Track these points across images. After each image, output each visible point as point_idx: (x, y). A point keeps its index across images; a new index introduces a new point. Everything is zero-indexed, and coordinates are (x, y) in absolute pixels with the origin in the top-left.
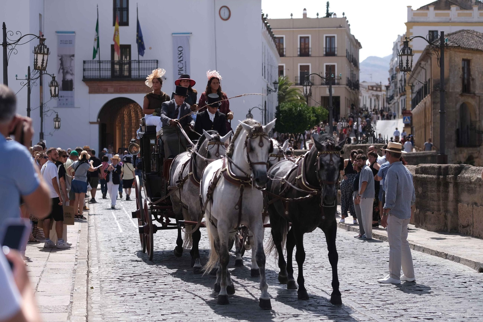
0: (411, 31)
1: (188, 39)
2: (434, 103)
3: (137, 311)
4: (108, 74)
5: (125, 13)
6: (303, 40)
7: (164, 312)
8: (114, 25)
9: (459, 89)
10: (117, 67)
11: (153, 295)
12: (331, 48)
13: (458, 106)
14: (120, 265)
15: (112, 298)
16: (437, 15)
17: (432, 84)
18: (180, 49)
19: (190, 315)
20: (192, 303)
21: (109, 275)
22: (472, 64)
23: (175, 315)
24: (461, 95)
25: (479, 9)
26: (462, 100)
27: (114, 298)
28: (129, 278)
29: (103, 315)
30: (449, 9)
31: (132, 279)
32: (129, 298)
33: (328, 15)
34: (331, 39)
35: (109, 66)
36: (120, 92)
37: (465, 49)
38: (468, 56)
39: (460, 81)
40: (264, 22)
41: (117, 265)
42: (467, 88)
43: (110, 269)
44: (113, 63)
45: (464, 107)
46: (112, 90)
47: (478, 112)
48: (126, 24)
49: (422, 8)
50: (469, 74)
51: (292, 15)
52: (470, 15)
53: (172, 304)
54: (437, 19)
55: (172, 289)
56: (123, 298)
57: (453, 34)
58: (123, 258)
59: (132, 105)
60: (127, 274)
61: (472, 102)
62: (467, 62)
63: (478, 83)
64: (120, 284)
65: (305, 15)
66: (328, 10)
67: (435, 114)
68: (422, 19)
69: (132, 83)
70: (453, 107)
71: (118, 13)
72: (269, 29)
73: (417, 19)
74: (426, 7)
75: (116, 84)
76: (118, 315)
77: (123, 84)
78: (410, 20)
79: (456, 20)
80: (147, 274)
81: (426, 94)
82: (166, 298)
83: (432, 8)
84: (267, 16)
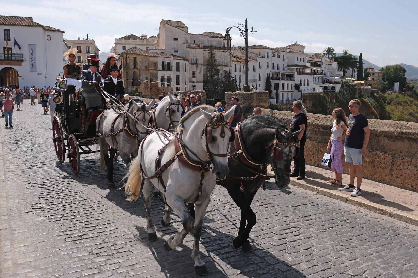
0: (116, 46)
1: (35, 47)
2: (124, 71)
3: (17, 157)
4: (3, 58)
5: (9, 36)
6: (78, 48)
7: (28, 157)
8: (5, 40)
9: (133, 67)
10: (6, 56)
11: (23, 149)
12: (88, 51)
13: (133, 72)
14: (10, 136)
15: (7, 152)
16: (125, 41)
17: (124, 65)
18: (32, 50)
19: (38, 157)
20: (39, 152)
21: (5, 141)
22: (137, 59)
23: (32, 158)
24: (134, 69)
25: (139, 40)
26: (134, 70)
27: (8, 151)
28: (14, 142)
29: (3, 159)
30: (129, 39)
31: (15, 142)
32: (14, 151)
33: (88, 39)
34: (88, 48)
35: (3, 55)
36: (8, 65)
37: (135, 54)
38: (135, 56)
39: (133, 64)
40: (64, 41)
41: (8, 136)
42: (135, 67)
43: (6, 138)
44: (4, 54)
45: (134, 72)
46: (5, 64)
47: (139, 74)
48: (10, 40)
49: (120, 38)
50: (136, 62)
51: (74, 39)
52: (136, 42)
53: (31, 153)
54: (125, 43)
55: (31, 146)
56: (11, 151)
57: (131, 49)
58: (11, 133)
59: (13, 70)
60: (13, 140)
61: (137, 71)
62: (135, 58)
63: (139, 65)
64: (10, 145)
65: (79, 39)
66: (87, 37)
67: (125, 75)
68: (120, 42)
69: (13, 62)
70: (131, 72)
71: (6, 36)
72: (66, 44)
73: (118, 42)
74: (121, 38)
75: (6, 62)
76: (9, 159)
77: (9, 62)
78: (116, 42)
79: (131, 43)
80: (21, 140)
81: (122, 68)
82: (28, 151)
83: (123, 39)
84: (65, 38)
